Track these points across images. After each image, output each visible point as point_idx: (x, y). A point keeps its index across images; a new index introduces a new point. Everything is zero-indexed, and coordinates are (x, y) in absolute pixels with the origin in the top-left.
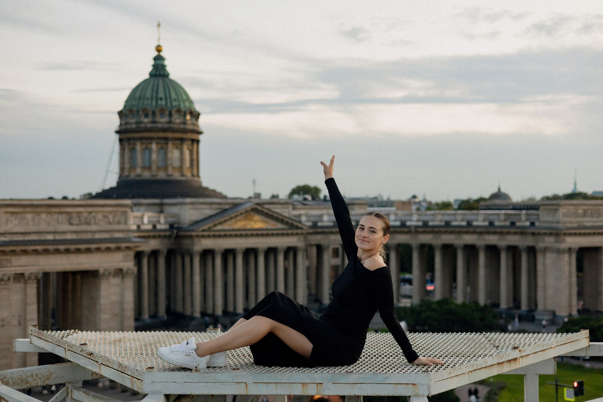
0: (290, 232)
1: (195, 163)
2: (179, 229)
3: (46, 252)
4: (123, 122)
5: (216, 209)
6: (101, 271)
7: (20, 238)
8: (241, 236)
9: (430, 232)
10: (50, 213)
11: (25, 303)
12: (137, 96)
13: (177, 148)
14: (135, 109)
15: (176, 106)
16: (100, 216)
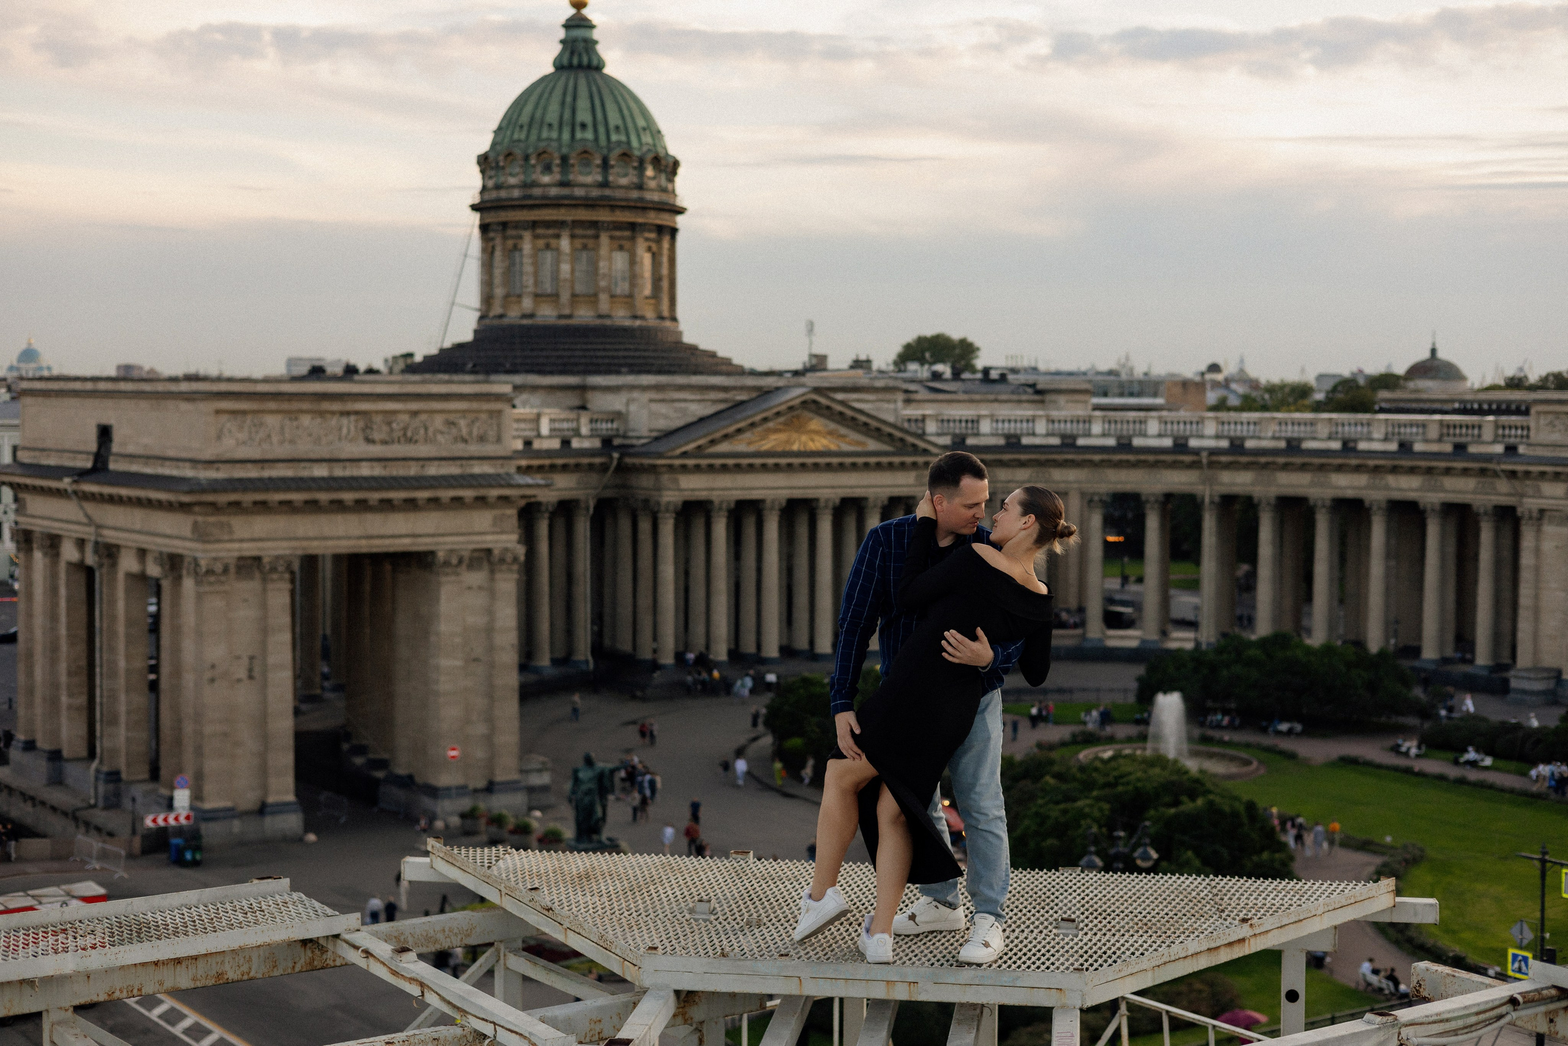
0: (896, 460)
1: (665, 284)
2: (625, 450)
3: (313, 507)
4: (490, 183)
5: (715, 402)
6: (441, 555)
7: (253, 473)
8: (777, 468)
9: (1247, 467)
10: (322, 414)
11: (264, 630)
12: (524, 119)
13: (621, 248)
14: (518, 152)
15: (619, 143)
16: (438, 421)
